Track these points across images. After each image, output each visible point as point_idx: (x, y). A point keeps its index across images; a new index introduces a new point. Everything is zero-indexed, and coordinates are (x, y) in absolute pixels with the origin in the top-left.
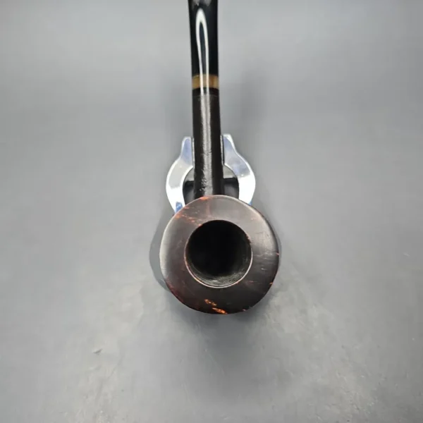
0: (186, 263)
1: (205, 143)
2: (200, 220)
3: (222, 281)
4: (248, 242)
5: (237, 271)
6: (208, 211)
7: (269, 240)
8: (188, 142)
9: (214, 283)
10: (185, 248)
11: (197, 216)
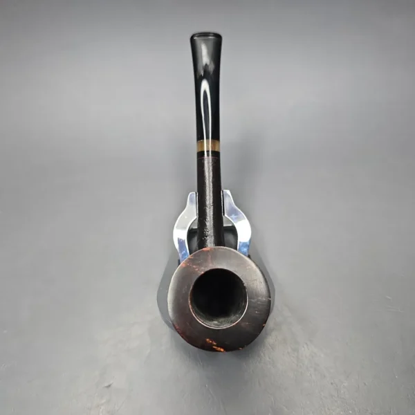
0: (190, 306)
1: (208, 198)
2: (203, 268)
3: (221, 323)
4: (244, 288)
5: (235, 313)
6: (210, 261)
7: (262, 287)
8: (193, 196)
9: (215, 324)
10: (190, 292)
11: (200, 265)
